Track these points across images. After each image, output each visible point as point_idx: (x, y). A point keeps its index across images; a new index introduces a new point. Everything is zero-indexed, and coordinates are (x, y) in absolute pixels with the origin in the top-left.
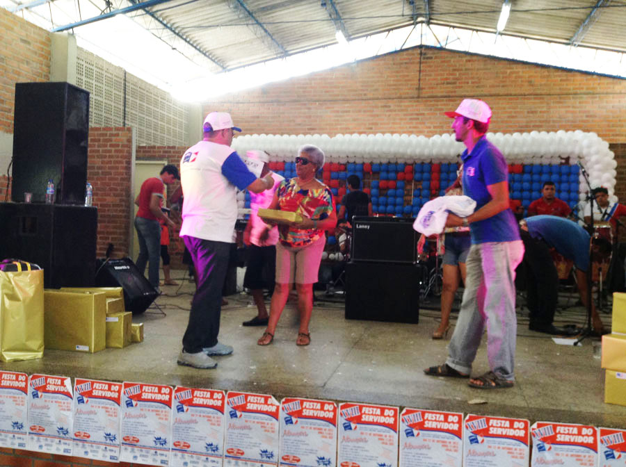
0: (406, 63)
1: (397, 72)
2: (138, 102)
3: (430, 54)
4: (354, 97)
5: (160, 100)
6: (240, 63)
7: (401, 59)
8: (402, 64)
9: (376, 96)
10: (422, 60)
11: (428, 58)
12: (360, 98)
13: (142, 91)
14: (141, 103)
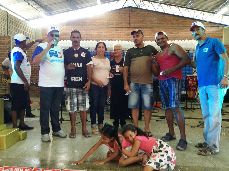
0: (124, 14)
1: (121, 17)
2: (14, 26)
3: (133, 10)
4: (104, 27)
5: (23, 26)
6: (57, 12)
7: (122, 12)
8: (123, 14)
9: (113, 27)
10: (130, 13)
11: (132, 12)
12: (107, 27)
13: (15, 22)
14: (15, 27)
